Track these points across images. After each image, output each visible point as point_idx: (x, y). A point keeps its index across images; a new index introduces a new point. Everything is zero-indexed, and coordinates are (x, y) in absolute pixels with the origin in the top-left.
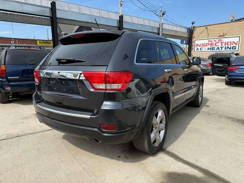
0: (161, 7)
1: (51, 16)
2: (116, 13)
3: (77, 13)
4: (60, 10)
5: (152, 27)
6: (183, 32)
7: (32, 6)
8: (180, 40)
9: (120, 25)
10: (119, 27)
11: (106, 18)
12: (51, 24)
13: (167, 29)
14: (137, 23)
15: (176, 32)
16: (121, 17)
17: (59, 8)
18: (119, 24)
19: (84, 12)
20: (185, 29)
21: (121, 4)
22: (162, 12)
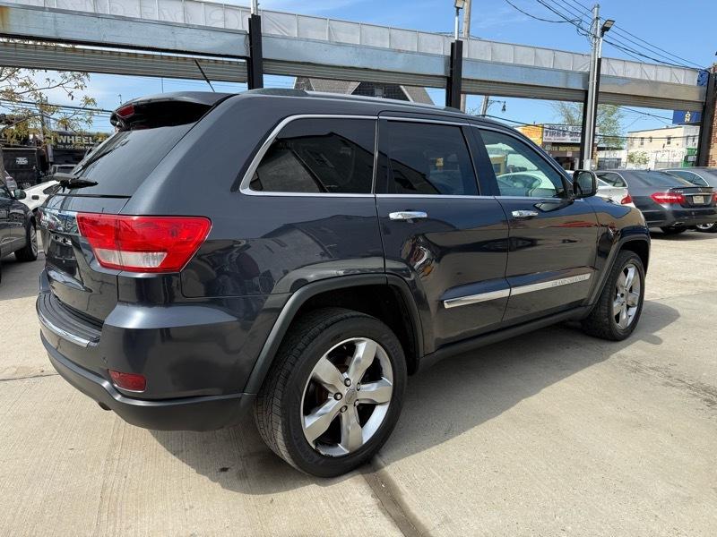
0: (598, 7)
1: (249, 55)
2: (440, 34)
3: (323, 42)
4: (273, 37)
5: (566, 72)
6: (680, 85)
7: (198, 32)
8: (672, 112)
9: (451, 72)
10: (449, 75)
11: (407, 52)
12: (247, 78)
13: (620, 78)
14: (512, 62)
15: (656, 84)
16: (457, 47)
17: (274, 32)
18: (449, 69)
19: (343, 38)
20: (689, 73)
21: (458, 8)
22: (600, 24)
